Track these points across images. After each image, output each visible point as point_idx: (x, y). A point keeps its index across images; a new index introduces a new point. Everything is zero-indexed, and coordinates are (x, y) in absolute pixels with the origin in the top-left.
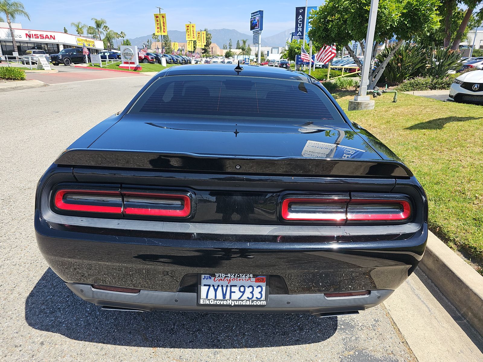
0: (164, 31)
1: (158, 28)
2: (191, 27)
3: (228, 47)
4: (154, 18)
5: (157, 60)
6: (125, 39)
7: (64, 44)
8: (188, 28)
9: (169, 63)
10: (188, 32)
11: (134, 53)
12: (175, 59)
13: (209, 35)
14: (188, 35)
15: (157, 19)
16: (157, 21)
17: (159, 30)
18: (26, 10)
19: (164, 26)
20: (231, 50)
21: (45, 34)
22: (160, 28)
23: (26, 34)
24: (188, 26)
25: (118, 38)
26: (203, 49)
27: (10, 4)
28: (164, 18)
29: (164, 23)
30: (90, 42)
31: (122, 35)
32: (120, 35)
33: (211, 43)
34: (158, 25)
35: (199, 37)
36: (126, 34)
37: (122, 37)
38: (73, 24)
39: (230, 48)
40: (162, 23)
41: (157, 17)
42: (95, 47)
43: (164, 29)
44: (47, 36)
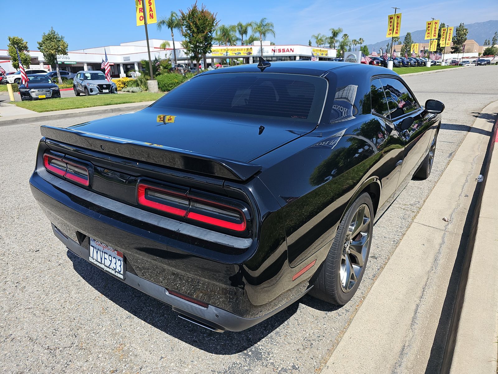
0: (396, 32)
1: (390, 30)
2: (434, 23)
3: (491, 42)
4: (387, 19)
5: (383, 64)
6: (363, 45)
7: (300, 55)
8: (430, 25)
9: (398, 67)
10: (429, 30)
11: (357, 59)
12: (406, 62)
13: (465, 31)
14: (428, 33)
15: (391, 20)
16: (391, 22)
17: (391, 32)
18: (274, 30)
19: (397, 27)
20: (495, 46)
21: (286, 48)
22: (392, 30)
23: (273, 50)
24: (430, 23)
25: (356, 45)
26: (452, 48)
27: (264, 25)
28: (399, 18)
29: (398, 23)
30: (323, 51)
31: (360, 42)
32: (358, 42)
33: (465, 40)
34: (391, 27)
35: (444, 34)
36: (364, 40)
37: (360, 44)
38: (314, 36)
39: (494, 44)
40: (396, 24)
41: (391, 18)
42: (327, 56)
43: (397, 30)
44: (288, 49)
